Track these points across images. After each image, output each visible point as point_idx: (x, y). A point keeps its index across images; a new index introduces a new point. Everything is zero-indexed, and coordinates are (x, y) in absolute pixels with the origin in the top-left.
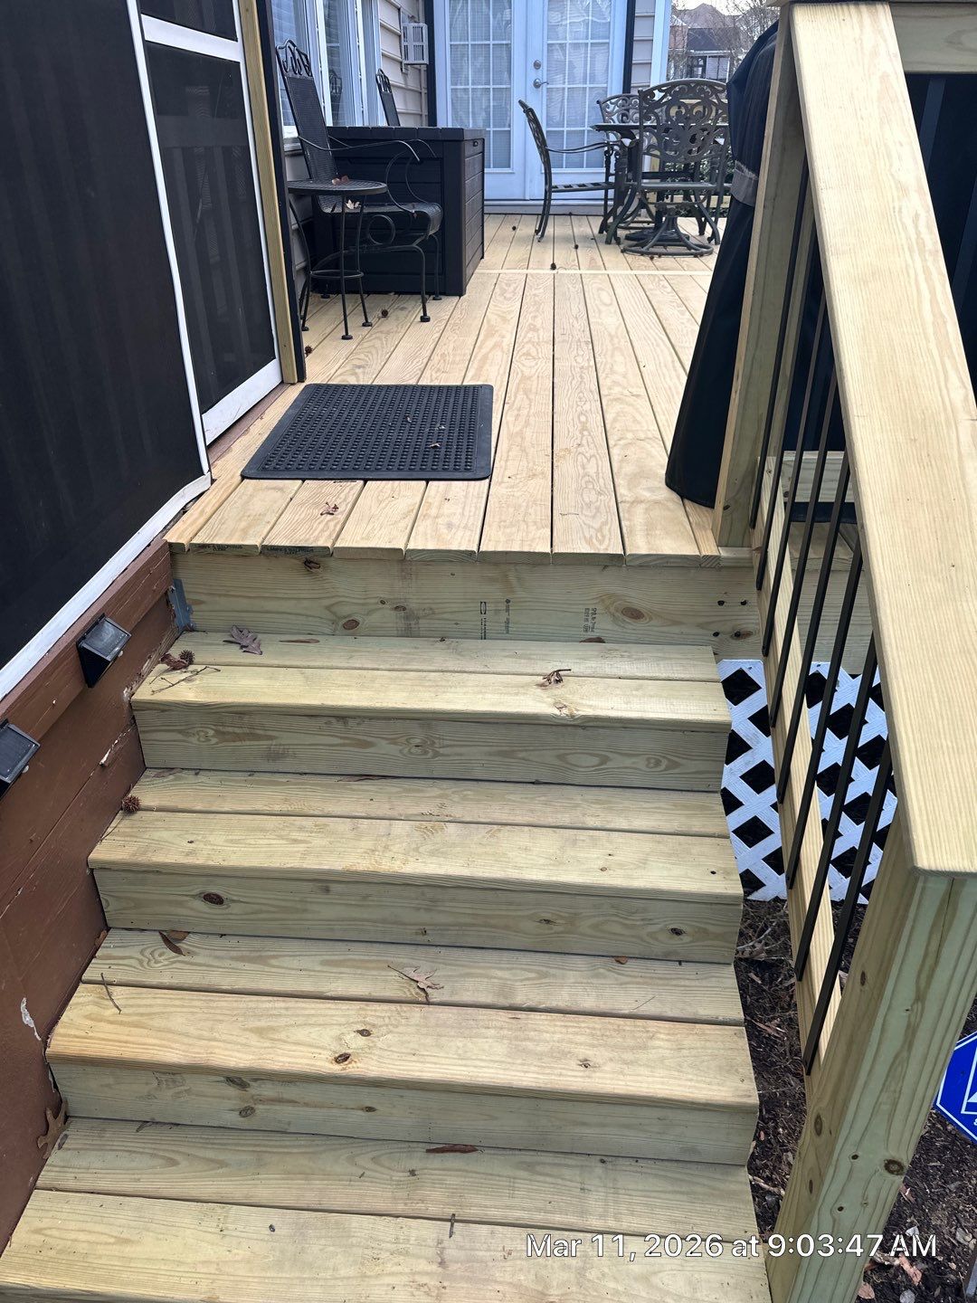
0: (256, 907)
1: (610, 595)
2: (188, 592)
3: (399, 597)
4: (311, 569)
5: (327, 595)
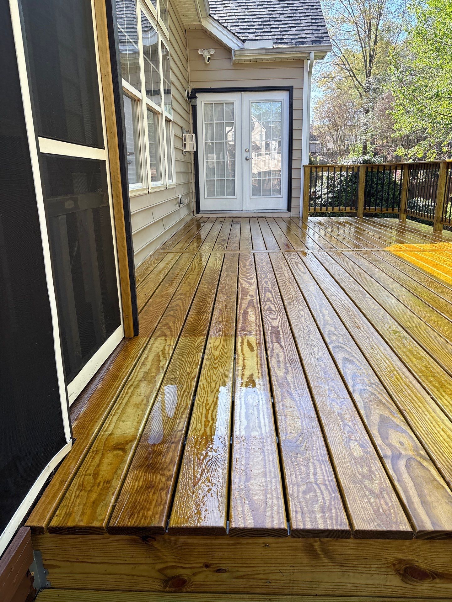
1: (400, 561)
2: (46, 560)
3: (220, 562)
4: (148, 541)
5: (161, 561)
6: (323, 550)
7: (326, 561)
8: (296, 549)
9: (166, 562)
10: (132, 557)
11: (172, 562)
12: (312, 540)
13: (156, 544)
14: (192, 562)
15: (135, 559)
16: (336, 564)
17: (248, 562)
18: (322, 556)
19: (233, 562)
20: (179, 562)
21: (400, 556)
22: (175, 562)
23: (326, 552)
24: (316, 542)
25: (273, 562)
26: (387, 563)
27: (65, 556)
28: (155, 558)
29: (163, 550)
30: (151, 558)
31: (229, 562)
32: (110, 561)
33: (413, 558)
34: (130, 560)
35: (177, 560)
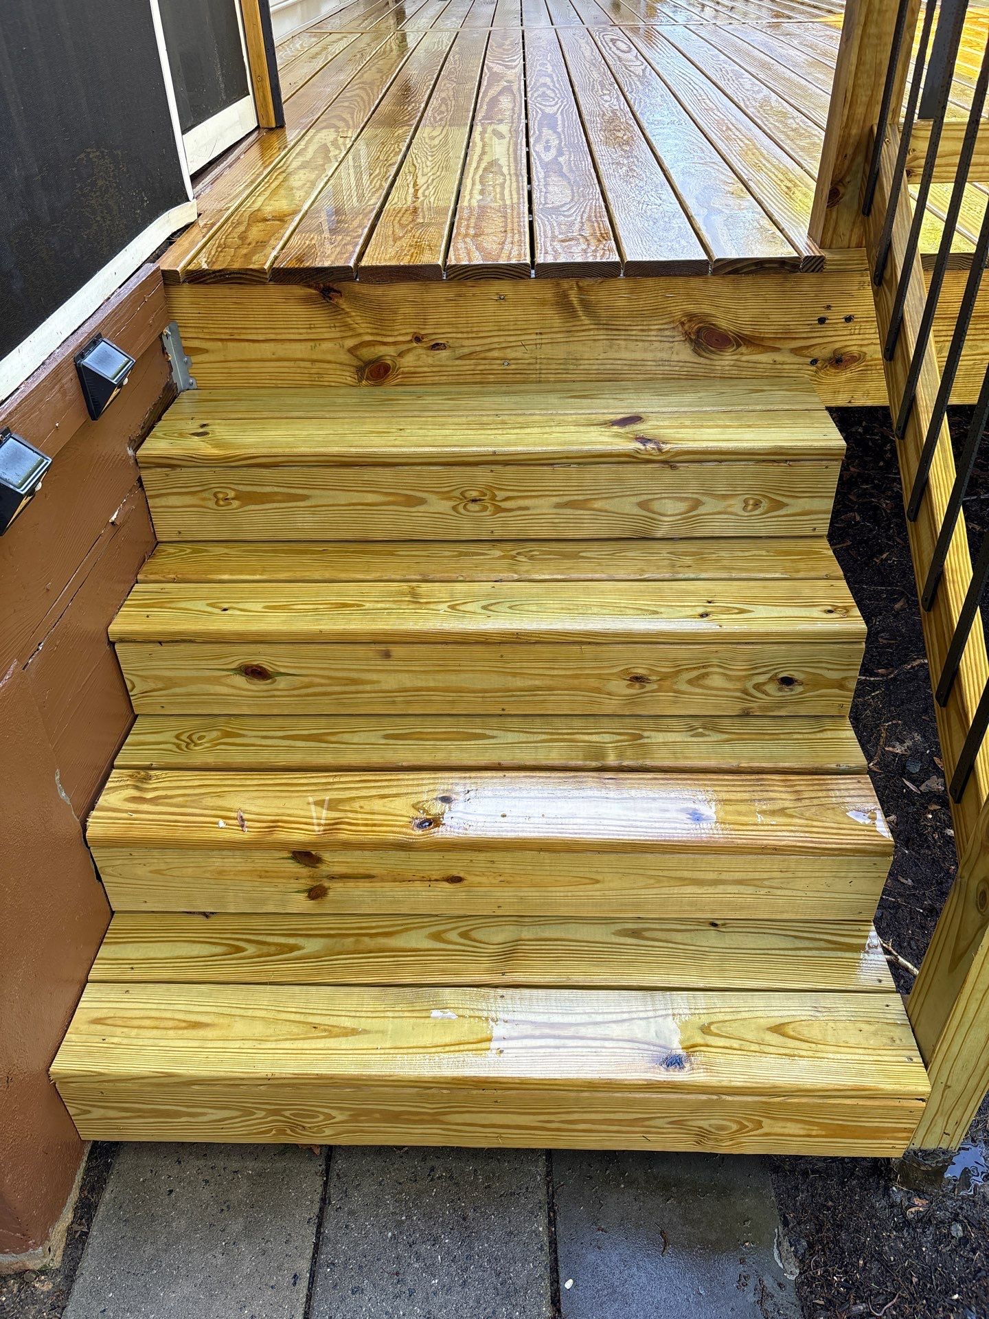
0: (306, 679)
1: (691, 317)
2: (185, 338)
3: (436, 331)
4: (331, 299)
5: (350, 334)
6: (582, 301)
7: (587, 322)
8: (543, 303)
9: (360, 335)
10: (310, 328)
11: (368, 333)
12: (566, 284)
13: (344, 304)
14: (396, 333)
15: (313, 331)
16: (601, 327)
17: (475, 329)
18: (580, 313)
19: (455, 330)
20: (377, 334)
21: (692, 308)
22: (372, 334)
23: (585, 304)
24: (571, 288)
25: (512, 328)
26: (673, 322)
27: (213, 330)
28: (343, 328)
29: (354, 314)
30: (338, 329)
31: (449, 330)
32: (279, 337)
33: (709, 312)
34: (307, 333)
35: (375, 331)
